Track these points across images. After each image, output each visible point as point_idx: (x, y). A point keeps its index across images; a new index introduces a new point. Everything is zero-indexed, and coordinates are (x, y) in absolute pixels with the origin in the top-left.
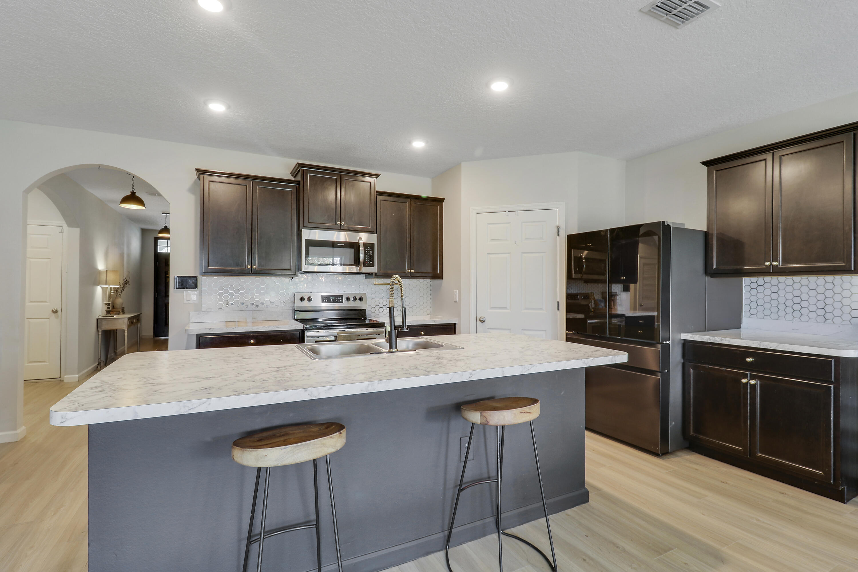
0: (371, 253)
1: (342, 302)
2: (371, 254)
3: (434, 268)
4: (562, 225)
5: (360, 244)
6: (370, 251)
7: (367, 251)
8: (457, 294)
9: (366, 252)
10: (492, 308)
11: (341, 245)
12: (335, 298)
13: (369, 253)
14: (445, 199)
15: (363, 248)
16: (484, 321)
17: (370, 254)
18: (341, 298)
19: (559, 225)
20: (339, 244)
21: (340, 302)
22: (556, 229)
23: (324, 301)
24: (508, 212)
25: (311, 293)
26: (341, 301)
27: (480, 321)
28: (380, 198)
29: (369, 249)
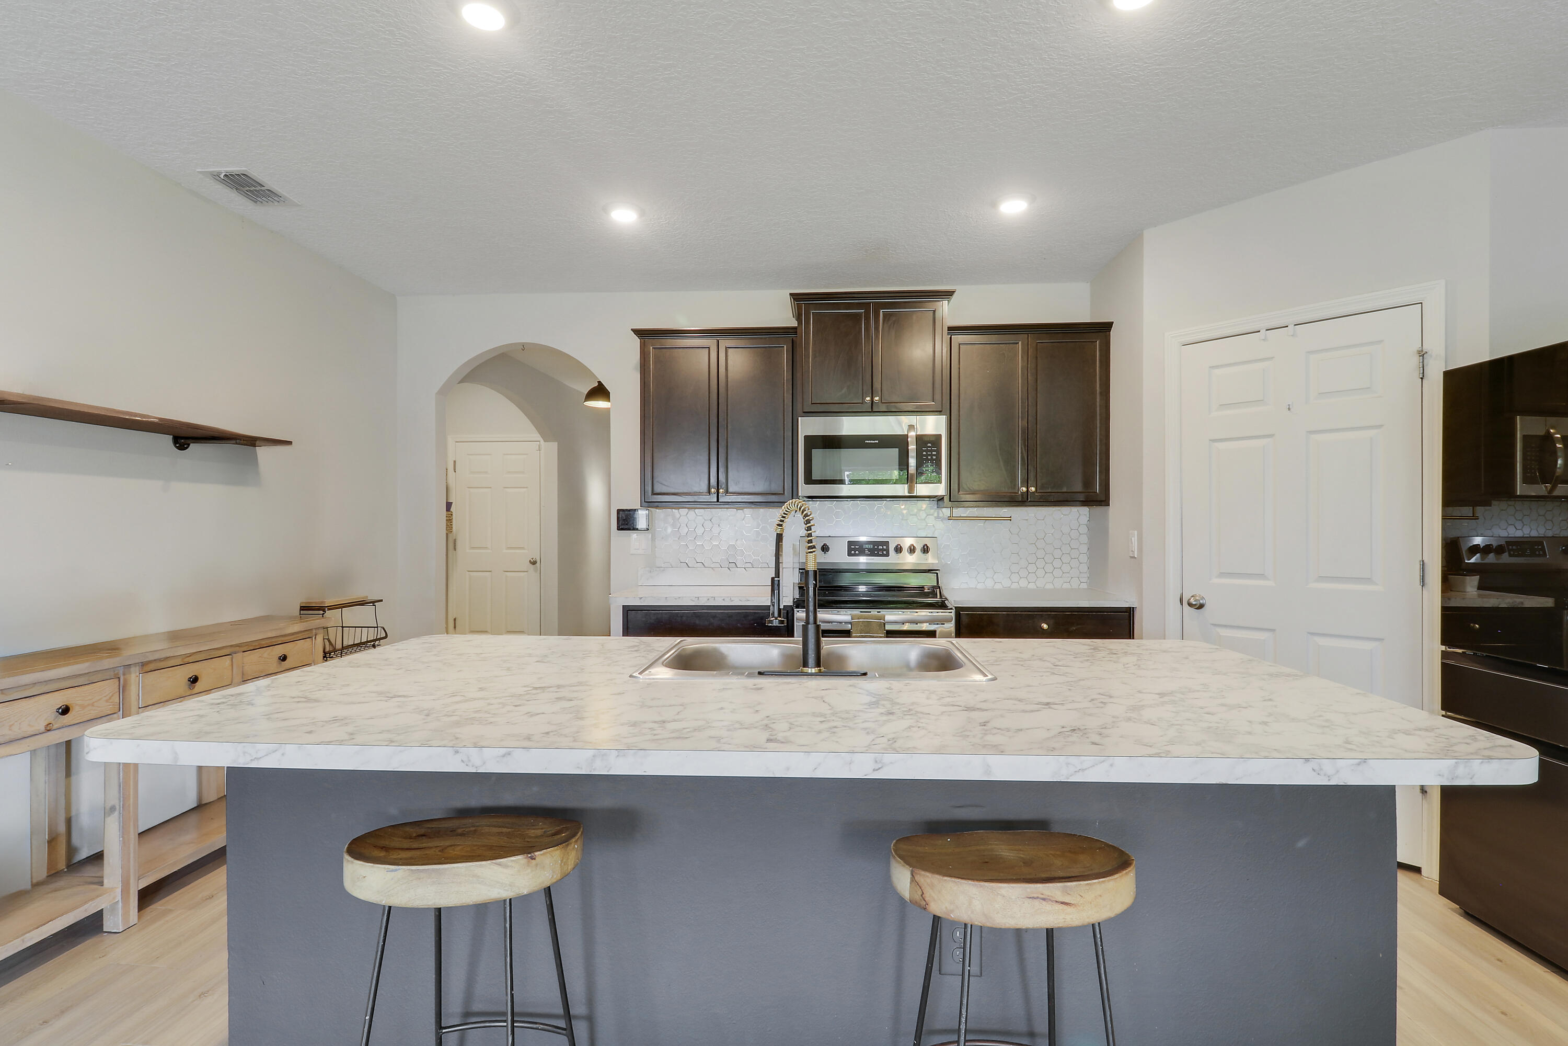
0: (934, 455)
1: (887, 555)
2: (934, 457)
3: (1088, 482)
4: (1435, 344)
5: (909, 439)
6: (932, 451)
7: (924, 451)
8: (1135, 540)
9: (924, 453)
10: (1222, 575)
11: (872, 442)
12: (874, 546)
13: (929, 455)
14: (1113, 322)
15: (915, 447)
16: (1201, 606)
17: (932, 457)
18: (885, 547)
19: (1425, 348)
20: (867, 442)
21: (883, 555)
22: (1416, 360)
23: (853, 552)
24: (1267, 330)
25: (830, 536)
26: (885, 552)
27: (1190, 605)
28: (958, 338)
29: (929, 447)
